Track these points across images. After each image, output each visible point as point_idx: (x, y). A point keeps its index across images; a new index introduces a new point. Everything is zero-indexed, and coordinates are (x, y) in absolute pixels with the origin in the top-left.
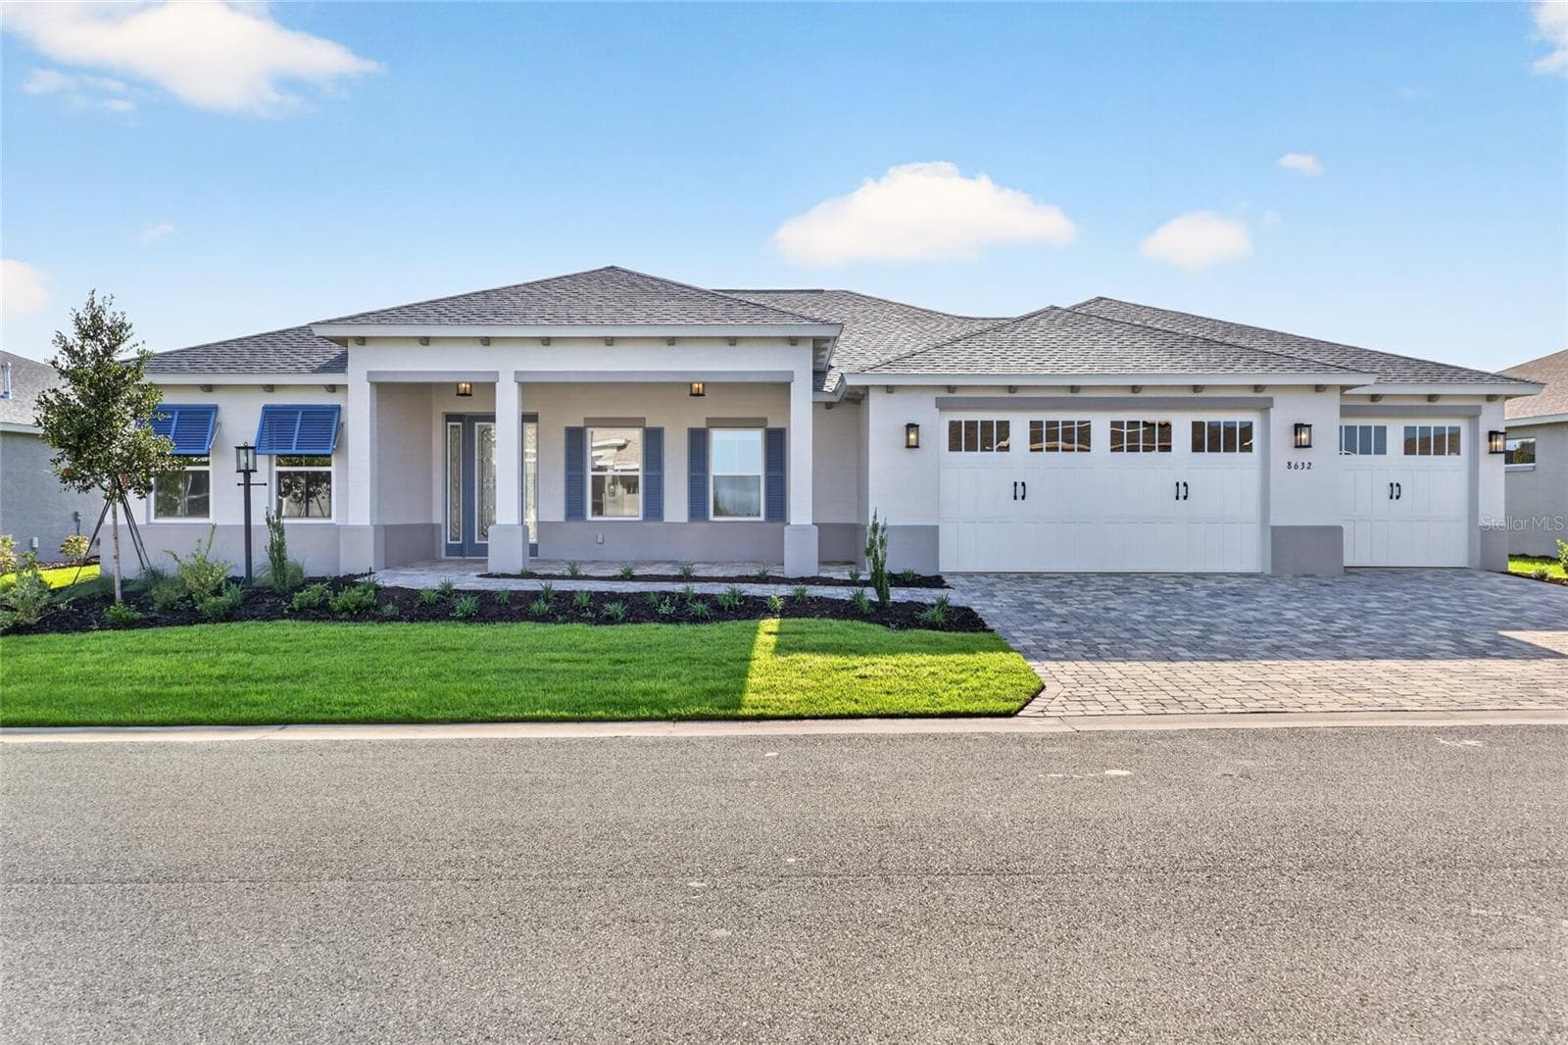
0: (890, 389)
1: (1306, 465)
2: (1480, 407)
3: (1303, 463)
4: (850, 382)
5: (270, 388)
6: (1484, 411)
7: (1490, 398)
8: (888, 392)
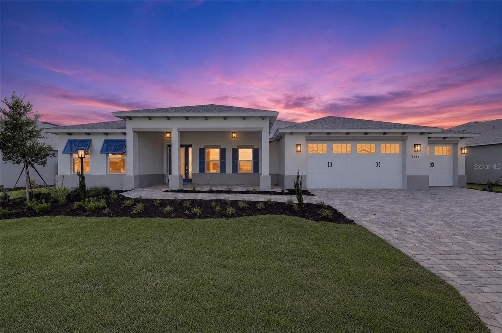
0: (292, 134)
1: (418, 157)
2: (458, 141)
3: (416, 156)
4: (280, 131)
5: (106, 134)
6: (459, 142)
7: (461, 138)
8: (291, 135)
